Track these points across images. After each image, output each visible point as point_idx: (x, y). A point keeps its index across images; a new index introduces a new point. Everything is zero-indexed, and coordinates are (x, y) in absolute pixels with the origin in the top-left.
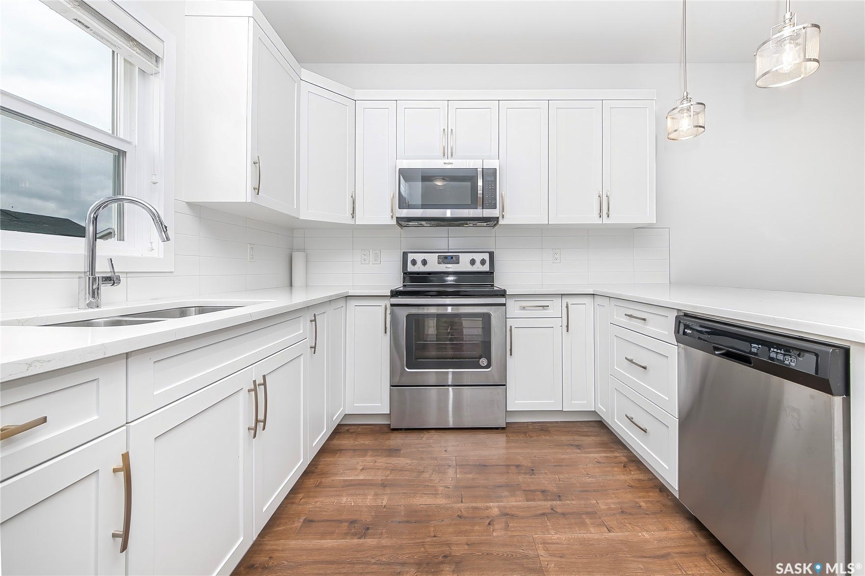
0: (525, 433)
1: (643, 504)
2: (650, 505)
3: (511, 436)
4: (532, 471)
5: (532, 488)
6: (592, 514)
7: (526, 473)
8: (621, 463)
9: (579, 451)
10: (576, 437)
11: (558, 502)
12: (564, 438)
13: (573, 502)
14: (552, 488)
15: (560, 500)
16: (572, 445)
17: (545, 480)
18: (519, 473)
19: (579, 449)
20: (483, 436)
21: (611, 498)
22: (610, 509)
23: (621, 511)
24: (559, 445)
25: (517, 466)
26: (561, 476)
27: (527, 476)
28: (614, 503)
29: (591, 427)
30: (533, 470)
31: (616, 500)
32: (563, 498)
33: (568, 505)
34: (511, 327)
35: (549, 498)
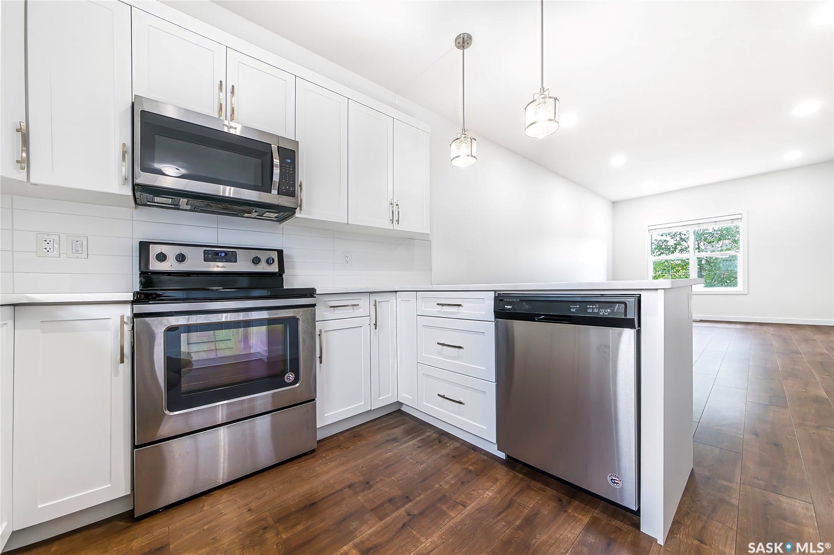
0: (339, 447)
1: (471, 468)
2: (475, 466)
3: (326, 456)
4: (367, 485)
5: (379, 503)
6: (443, 499)
7: (363, 490)
8: (435, 440)
9: (397, 444)
10: (389, 432)
11: (410, 504)
12: (380, 437)
13: (422, 496)
14: (395, 492)
15: (410, 501)
16: (388, 441)
17: (385, 488)
18: (356, 494)
19: (397, 442)
20: (292, 469)
21: (448, 475)
22: (452, 486)
23: (460, 483)
24: (379, 446)
25: (350, 486)
26: (397, 476)
27: (366, 492)
28: (452, 479)
29: (394, 417)
30: (368, 483)
31: (452, 475)
32: (411, 497)
33: (420, 501)
34: (320, 331)
35: (399, 504)
